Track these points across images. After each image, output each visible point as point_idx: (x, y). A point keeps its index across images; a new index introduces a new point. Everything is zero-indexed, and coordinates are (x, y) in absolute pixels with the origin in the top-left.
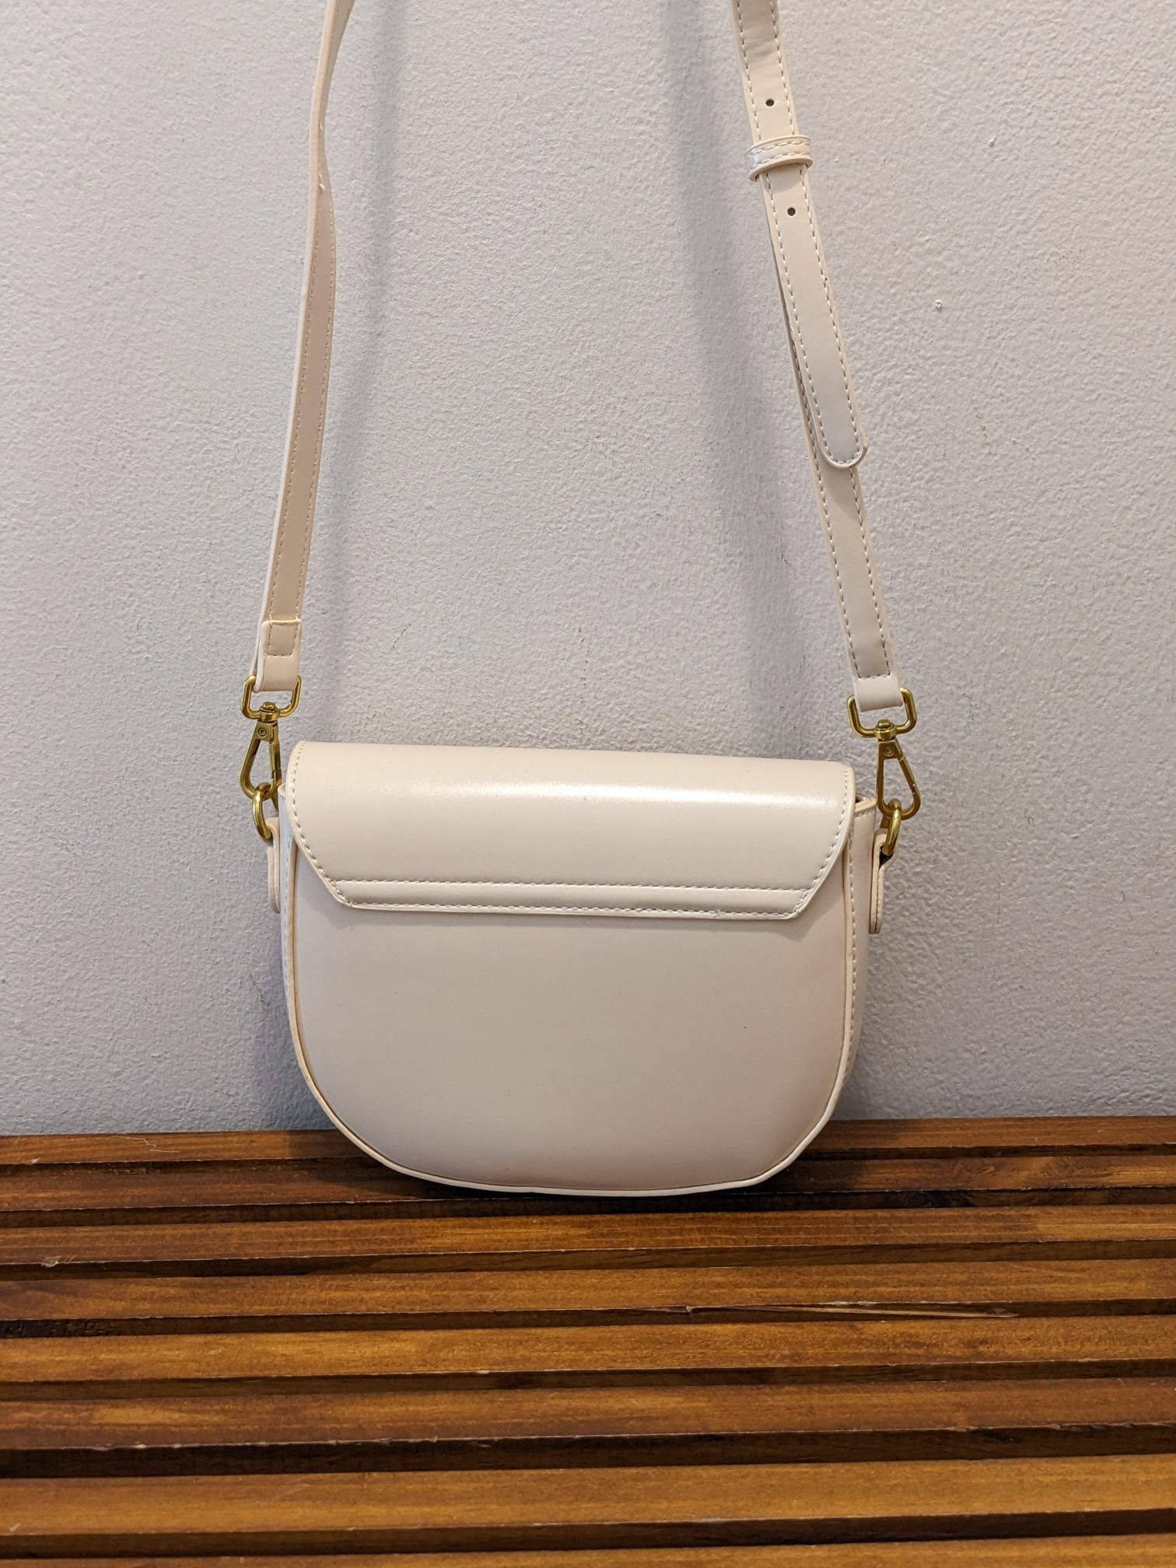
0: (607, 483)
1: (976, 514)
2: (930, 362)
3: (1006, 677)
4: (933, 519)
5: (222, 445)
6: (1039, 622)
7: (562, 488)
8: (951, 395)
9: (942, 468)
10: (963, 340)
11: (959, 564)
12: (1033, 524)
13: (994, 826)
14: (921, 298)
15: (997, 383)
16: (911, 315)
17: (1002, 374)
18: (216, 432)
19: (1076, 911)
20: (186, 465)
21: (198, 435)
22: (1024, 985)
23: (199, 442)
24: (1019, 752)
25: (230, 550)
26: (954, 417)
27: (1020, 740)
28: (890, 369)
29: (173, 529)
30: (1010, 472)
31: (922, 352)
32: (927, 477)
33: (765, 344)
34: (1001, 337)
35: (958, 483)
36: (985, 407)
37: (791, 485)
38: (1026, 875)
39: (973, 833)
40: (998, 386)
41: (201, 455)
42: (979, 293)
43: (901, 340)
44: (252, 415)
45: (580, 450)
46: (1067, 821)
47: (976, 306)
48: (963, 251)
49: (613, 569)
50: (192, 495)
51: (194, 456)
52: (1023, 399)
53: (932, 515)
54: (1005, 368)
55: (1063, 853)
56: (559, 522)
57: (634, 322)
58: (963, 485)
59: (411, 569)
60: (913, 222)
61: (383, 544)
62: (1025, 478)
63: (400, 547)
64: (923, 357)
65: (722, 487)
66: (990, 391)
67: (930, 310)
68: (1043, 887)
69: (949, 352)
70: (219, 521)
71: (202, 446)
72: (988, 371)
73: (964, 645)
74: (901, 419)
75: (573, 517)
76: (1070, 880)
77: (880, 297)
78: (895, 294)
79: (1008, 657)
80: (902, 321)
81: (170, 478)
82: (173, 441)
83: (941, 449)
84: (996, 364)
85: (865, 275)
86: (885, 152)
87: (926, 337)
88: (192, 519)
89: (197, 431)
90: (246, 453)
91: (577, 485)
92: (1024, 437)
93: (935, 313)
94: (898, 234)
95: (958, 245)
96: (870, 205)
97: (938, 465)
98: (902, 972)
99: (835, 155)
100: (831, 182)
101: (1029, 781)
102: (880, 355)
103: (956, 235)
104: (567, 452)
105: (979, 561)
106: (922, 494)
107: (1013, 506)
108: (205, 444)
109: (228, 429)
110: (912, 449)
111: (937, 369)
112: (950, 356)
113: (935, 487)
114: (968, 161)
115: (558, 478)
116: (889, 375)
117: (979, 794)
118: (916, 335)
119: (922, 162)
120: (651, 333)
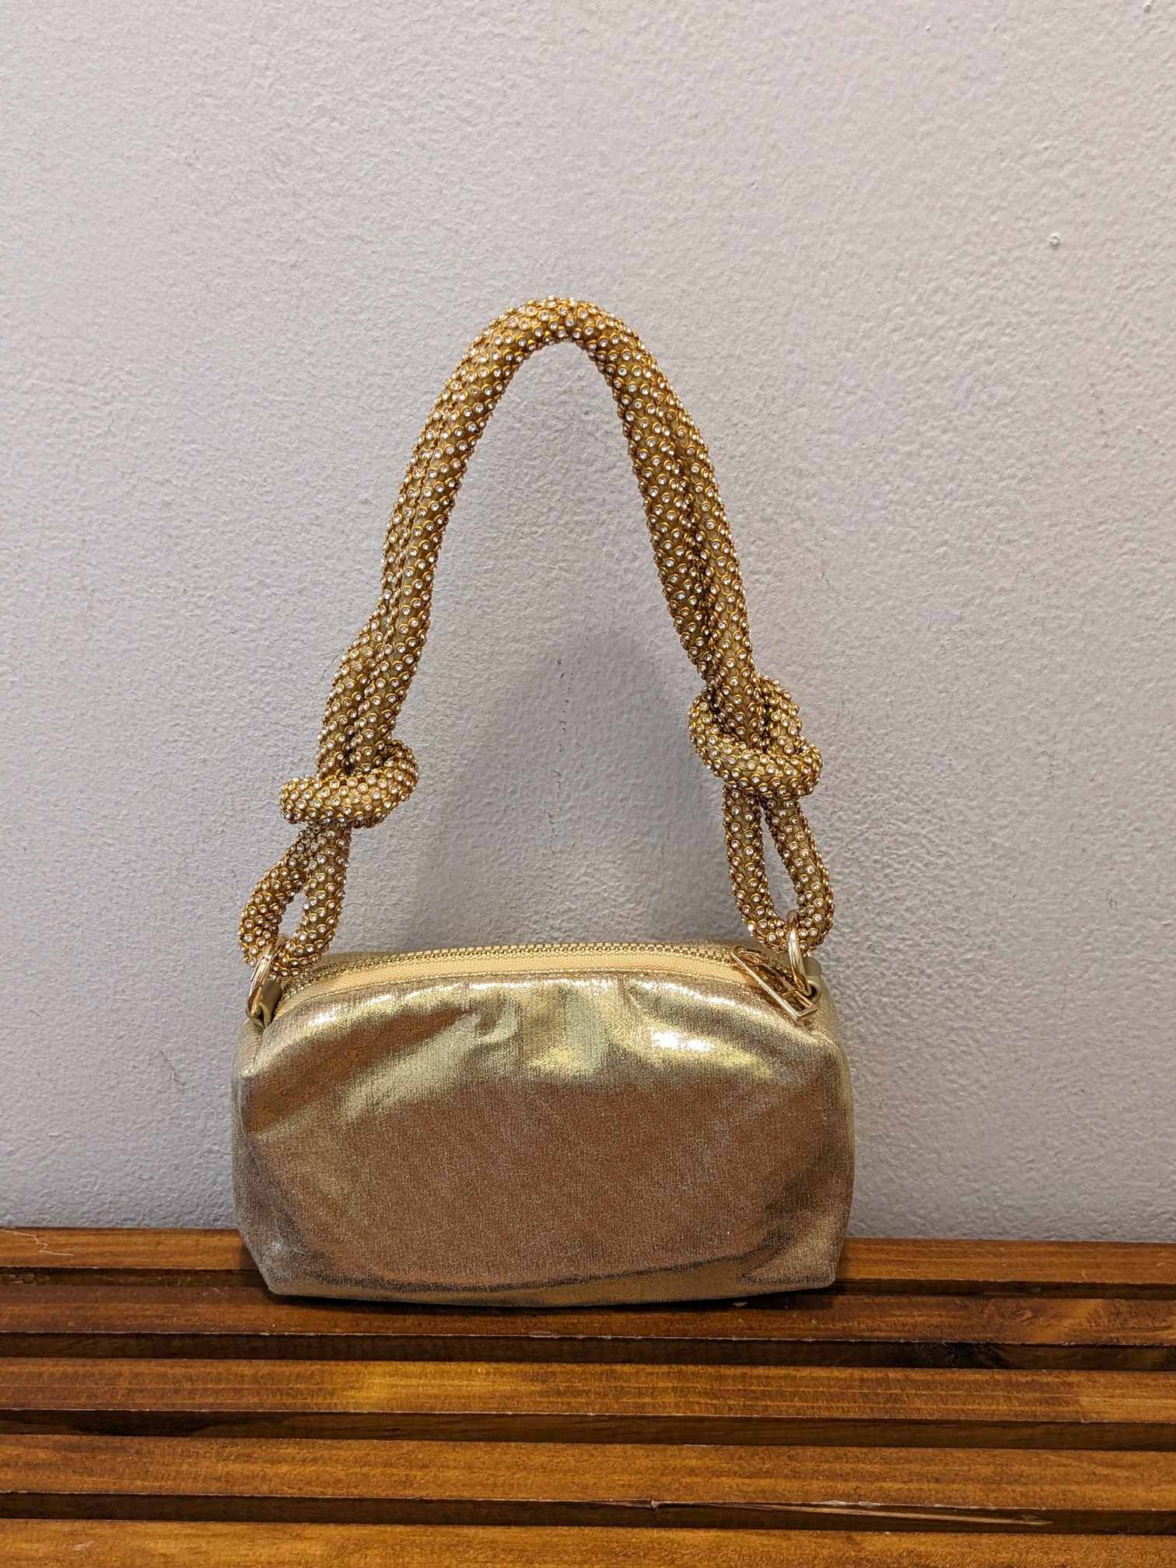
0: (596, 476)
1: (1080, 525)
2: (1037, 320)
3: (1100, 732)
4: (1022, 531)
5: (92, 413)
6: (1149, 664)
7: (537, 480)
8: (1060, 366)
9: (1041, 463)
10: (1084, 290)
11: (1053, 589)
12: (1153, 539)
13: (1067, 908)
14: (1032, 229)
15: (1124, 351)
16: (1016, 253)
17: (1132, 339)
18: (84, 395)
19: (1157, 1008)
20: (46, 438)
21: (59, 399)
22: (1086, 1089)
23: (62, 407)
24: (1107, 822)
25: (109, 550)
26: (1062, 396)
27: (1109, 808)
28: (982, 329)
29: (35, 521)
30: (1131, 471)
31: (1026, 306)
32: (1020, 475)
33: (816, 291)
34: (1135, 287)
35: (1062, 484)
36: (1105, 384)
37: (839, 482)
38: (1101, 965)
39: (1039, 916)
40: (1126, 355)
41: (64, 425)
42: (1113, 224)
43: (999, 289)
44: (129, 373)
45: (563, 430)
46: (1158, 905)
47: (1103, 244)
48: (1094, 165)
49: (603, 587)
50: (56, 477)
51: (56, 426)
52: (1157, 374)
53: (1022, 525)
54: (1136, 330)
55: (1149, 942)
56: (534, 524)
57: (638, 255)
58: (1067, 486)
59: (343, 581)
60: (1029, 120)
61: (306, 548)
62: (1149, 479)
63: (327, 553)
64: (1027, 312)
65: (748, 484)
66: (1114, 361)
67: (1042, 246)
68: (1121, 980)
69: (1063, 307)
70: (92, 512)
71: (65, 413)
72: (1114, 334)
73: (1049, 691)
74: (992, 396)
75: (552, 519)
76: (1155, 972)
77: (976, 228)
78: (996, 223)
79: (1105, 706)
80: (1003, 262)
81: (26, 455)
82: (27, 406)
83: (1042, 439)
84: (1126, 324)
85: (959, 195)
86: (995, 18)
87: (1034, 284)
88: (58, 508)
89: (58, 392)
90: (124, 423)
91: (559, 476)
92: (1153, 423)
93: (1050, 251)
94: (1006, 138)
95: (1088, 155)
96: (970, 95)
97: (1035, 459)
98: (941, 1071)
99: (926, 19)
100: (917, 60)
101: (1116, 857)
102: (971, 307)
103: (1086, 141)
104: (545, 433)
105: (1079, 585)
106: (1012, 497)
107: (1130, 515)
108: (69, 411)
109: (99, 390)
110: (1003, 437)
111: (1045, 329)
112: (1064, 311)
113: (1029, 489)
114: (1111, 33)
115: (533, 467)
116: (981, 336)
117: (1052, 871)
118: (1020, 281)
119: (1048, 33)
120: (661, 272)
